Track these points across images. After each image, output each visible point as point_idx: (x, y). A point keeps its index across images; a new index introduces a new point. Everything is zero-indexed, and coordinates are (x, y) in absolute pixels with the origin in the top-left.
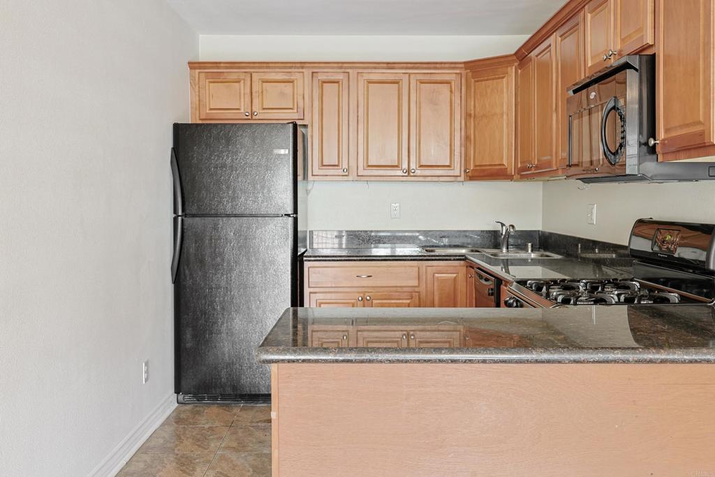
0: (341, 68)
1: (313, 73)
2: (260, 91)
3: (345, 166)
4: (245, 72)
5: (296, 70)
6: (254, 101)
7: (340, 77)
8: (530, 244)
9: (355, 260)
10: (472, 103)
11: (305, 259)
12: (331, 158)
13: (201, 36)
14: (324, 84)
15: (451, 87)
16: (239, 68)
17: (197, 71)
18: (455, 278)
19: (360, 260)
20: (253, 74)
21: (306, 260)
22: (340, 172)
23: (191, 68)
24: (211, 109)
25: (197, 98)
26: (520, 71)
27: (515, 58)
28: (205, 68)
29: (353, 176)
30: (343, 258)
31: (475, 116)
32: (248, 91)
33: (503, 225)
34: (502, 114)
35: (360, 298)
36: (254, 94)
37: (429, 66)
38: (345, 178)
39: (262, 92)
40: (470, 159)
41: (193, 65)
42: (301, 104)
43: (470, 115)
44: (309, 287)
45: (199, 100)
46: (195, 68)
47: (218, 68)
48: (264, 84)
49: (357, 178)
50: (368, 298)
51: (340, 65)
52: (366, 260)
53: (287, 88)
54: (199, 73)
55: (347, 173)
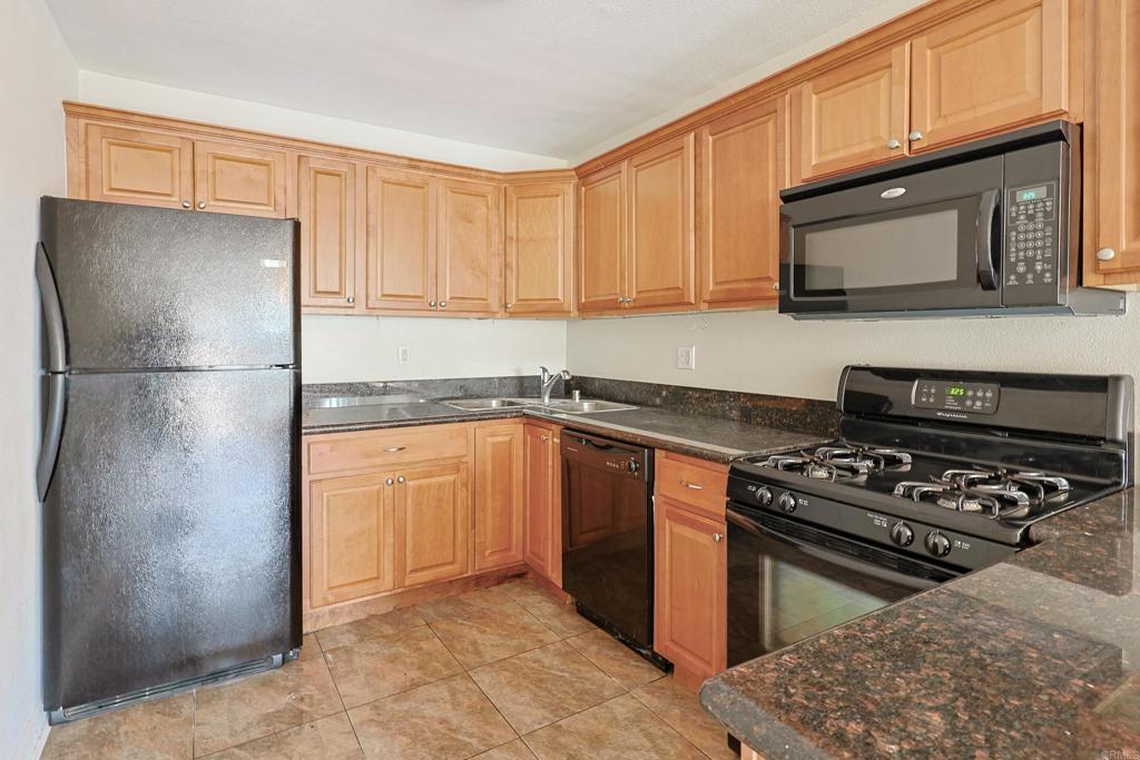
0: (343, 156)
1: (300, 157)
2: (210, 171)
3: (349, 294)
4: (182, 138)
5: (273, 148)
6: (198, 186)
7: (343, 169)
8: (577, 392)
9: (382, 428)
10: (514, 224)
11: (303, 431)
12: (328, 281)
13: (81, 71)
14: (319, 175)
15: (487, 202)
16: (170, 128)
17: (83, 122)
18: (510, 441)
19: (390, 427)
20: (197, 144)
21: (306, 434)
22: (342, 302)
23: (69, 114)
24: (112, 189)
25: (83, 166)
26: (583, 189)
27: (574, 173)
28: (99, 118)
29: (360, 308)
30: (364, 426)
31: (518, 239)
32: (187, 167)
33: (545, 370)
34: (556, 239)
35: (390, 482)
36: (198, 175)
37: (462, 171)
38: (350, 311)
39: (214, 173)
40: (511, 292)
41: (73, 109)
42: (281, 198)
43: (512, 238)
44: (309, 473)
45: (87, 171)
46: (78, 115)
47: (127, 122)
48: (217, 161)
49: (366, 311)
50: (401, 479)
51: (343, 151)
52: (399, 426)
53: (259, 174)
54: (87, 125)
55: (352, 305)
